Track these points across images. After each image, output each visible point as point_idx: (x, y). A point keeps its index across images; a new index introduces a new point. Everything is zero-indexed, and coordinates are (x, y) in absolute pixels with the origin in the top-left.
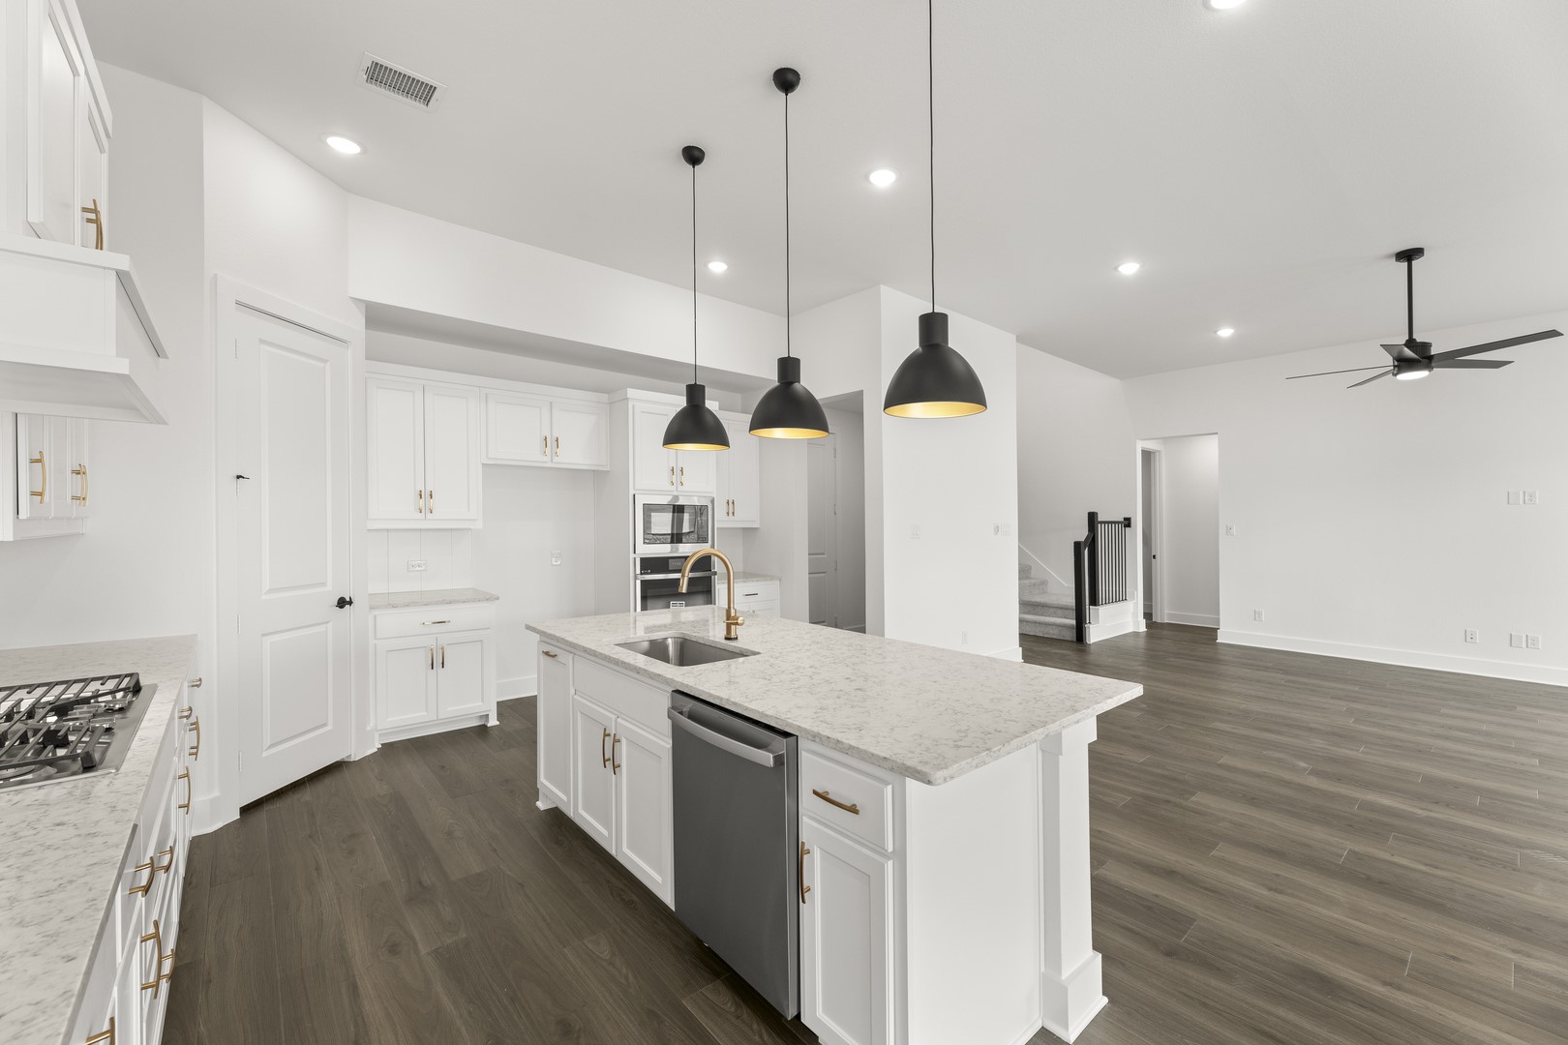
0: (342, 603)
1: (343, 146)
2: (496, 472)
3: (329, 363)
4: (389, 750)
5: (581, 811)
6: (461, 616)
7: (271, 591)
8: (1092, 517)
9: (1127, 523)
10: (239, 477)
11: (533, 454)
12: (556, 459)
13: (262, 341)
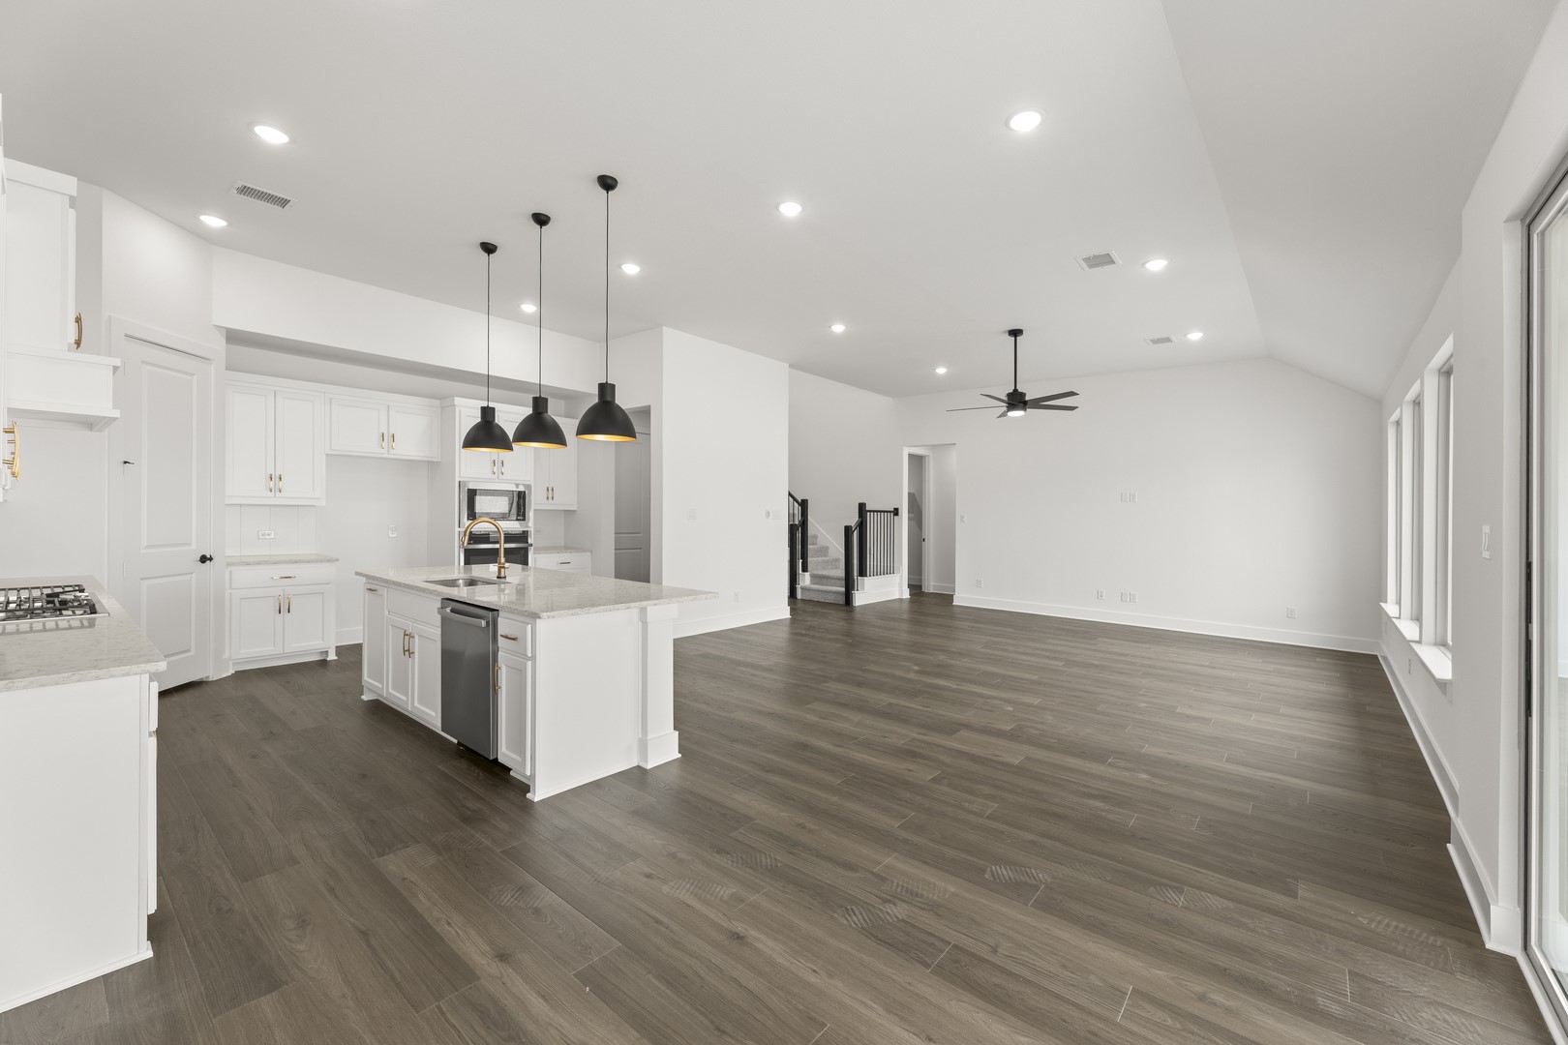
0: (204, 559)
1: (213, 222)
2: (338, 461)
3: (195, 377)
4: (241, 676)
5: (390, 691)
6: (304, 573)
7: (148, 547)
8: (862, 507)
9: (896, 512)
10: (125, 462)
11: (371, 447)
12: (392, 451)
13: (143, 362)
